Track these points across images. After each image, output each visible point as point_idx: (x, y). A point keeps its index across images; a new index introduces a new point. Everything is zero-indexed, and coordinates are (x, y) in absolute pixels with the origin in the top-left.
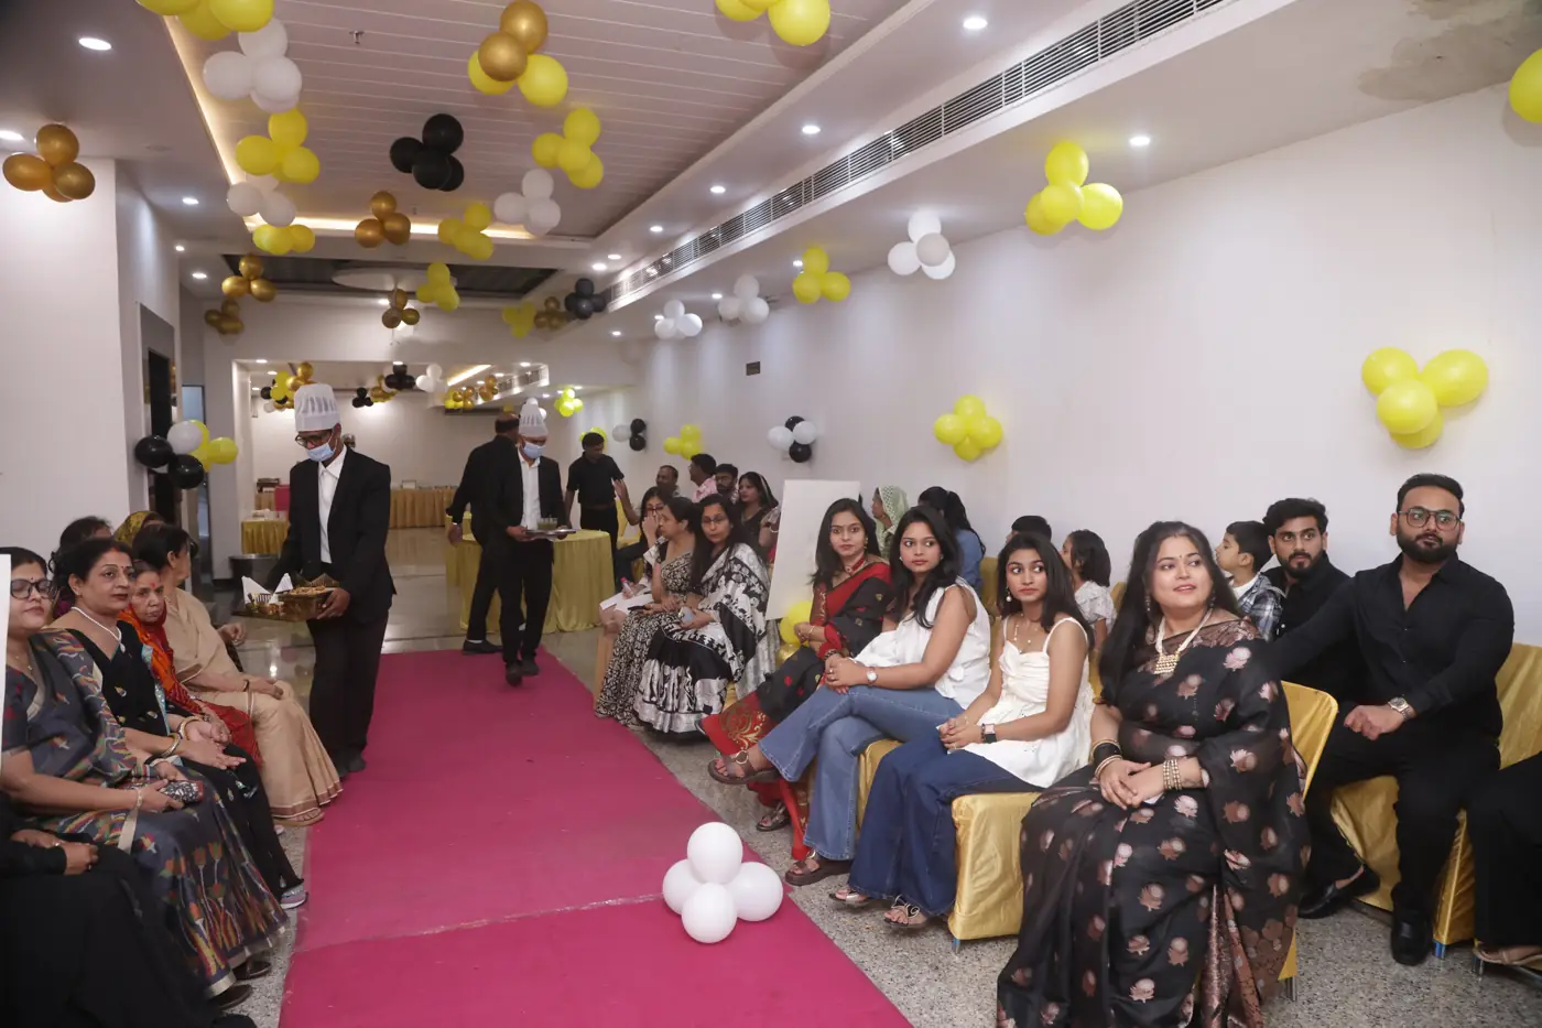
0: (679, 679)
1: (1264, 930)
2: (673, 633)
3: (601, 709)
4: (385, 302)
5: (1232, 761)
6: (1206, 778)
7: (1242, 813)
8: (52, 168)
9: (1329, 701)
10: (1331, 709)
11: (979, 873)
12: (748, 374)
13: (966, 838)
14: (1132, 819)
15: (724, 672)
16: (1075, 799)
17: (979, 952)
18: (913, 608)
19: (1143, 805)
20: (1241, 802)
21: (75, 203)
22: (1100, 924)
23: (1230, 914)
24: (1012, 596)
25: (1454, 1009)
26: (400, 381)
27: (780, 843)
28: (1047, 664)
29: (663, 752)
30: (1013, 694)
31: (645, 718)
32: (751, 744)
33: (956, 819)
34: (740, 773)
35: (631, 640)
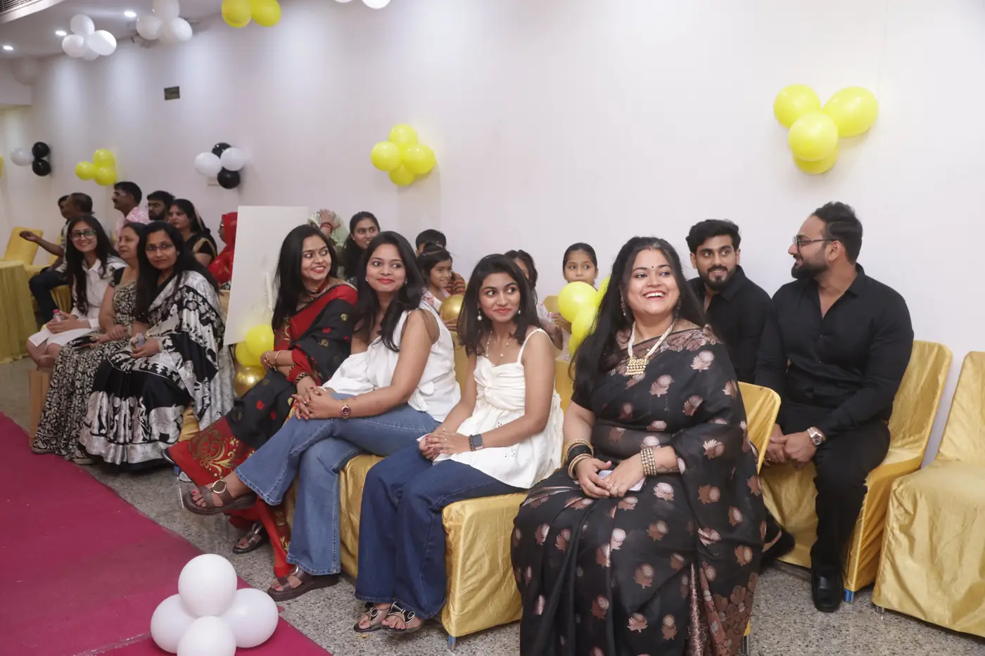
0: (132, 410)
1: (732, 597)
2: (121, 363)
3: (40, 444)
5: (705, 450)
6: (682, 466)
7: (714, 494)
9: (773, 397)
10: (775, 403)
11: (470, 573)
12: (167, 98)
13: (457, 542)
14: (620, 507)
15: (183, 399)
16: (563, 497)
17: (473, 647)
18: (380, 333)
19: (629, 493)
20: (712, 486)
22: (604, 604)
23: (705, 585)
24: (483, 315)
25: (871, 645)
27: (262, 565)
28: (522, 373)
29: (117, 484)
30: (489, 403)
31: (94, 451)
32: (226, 472)
33: (447, 525)
34: (218, 502)
35: (72, 371)
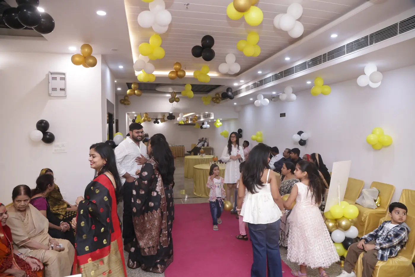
4: (169, 95)
8: (85, 58)
21: (90, 68)
26: (171, 117)
